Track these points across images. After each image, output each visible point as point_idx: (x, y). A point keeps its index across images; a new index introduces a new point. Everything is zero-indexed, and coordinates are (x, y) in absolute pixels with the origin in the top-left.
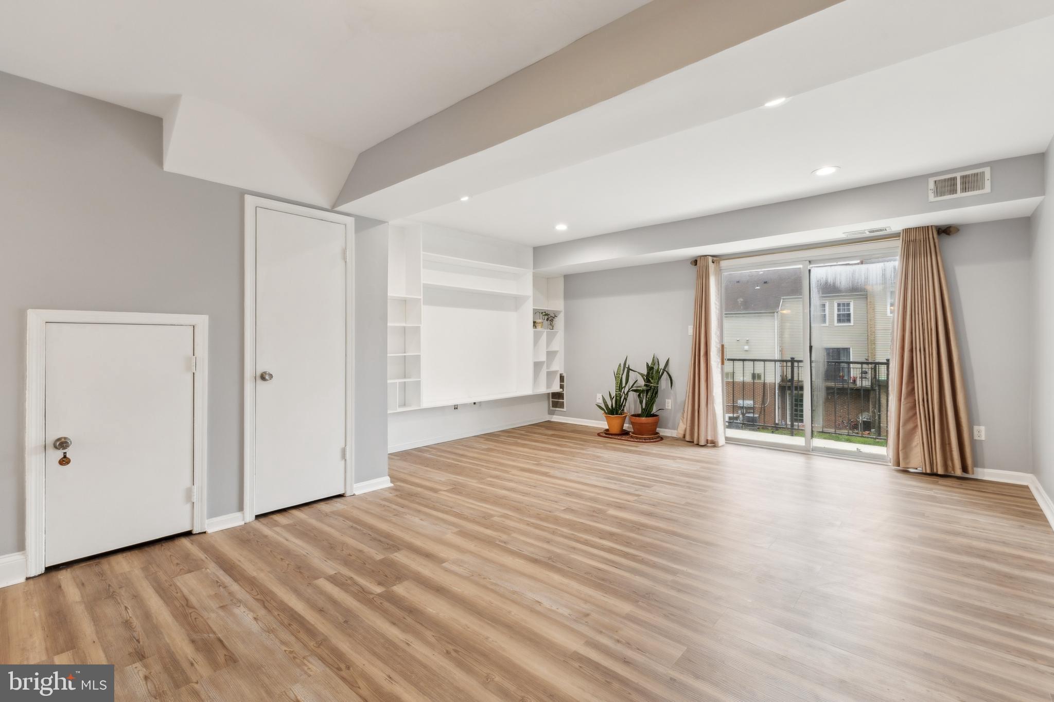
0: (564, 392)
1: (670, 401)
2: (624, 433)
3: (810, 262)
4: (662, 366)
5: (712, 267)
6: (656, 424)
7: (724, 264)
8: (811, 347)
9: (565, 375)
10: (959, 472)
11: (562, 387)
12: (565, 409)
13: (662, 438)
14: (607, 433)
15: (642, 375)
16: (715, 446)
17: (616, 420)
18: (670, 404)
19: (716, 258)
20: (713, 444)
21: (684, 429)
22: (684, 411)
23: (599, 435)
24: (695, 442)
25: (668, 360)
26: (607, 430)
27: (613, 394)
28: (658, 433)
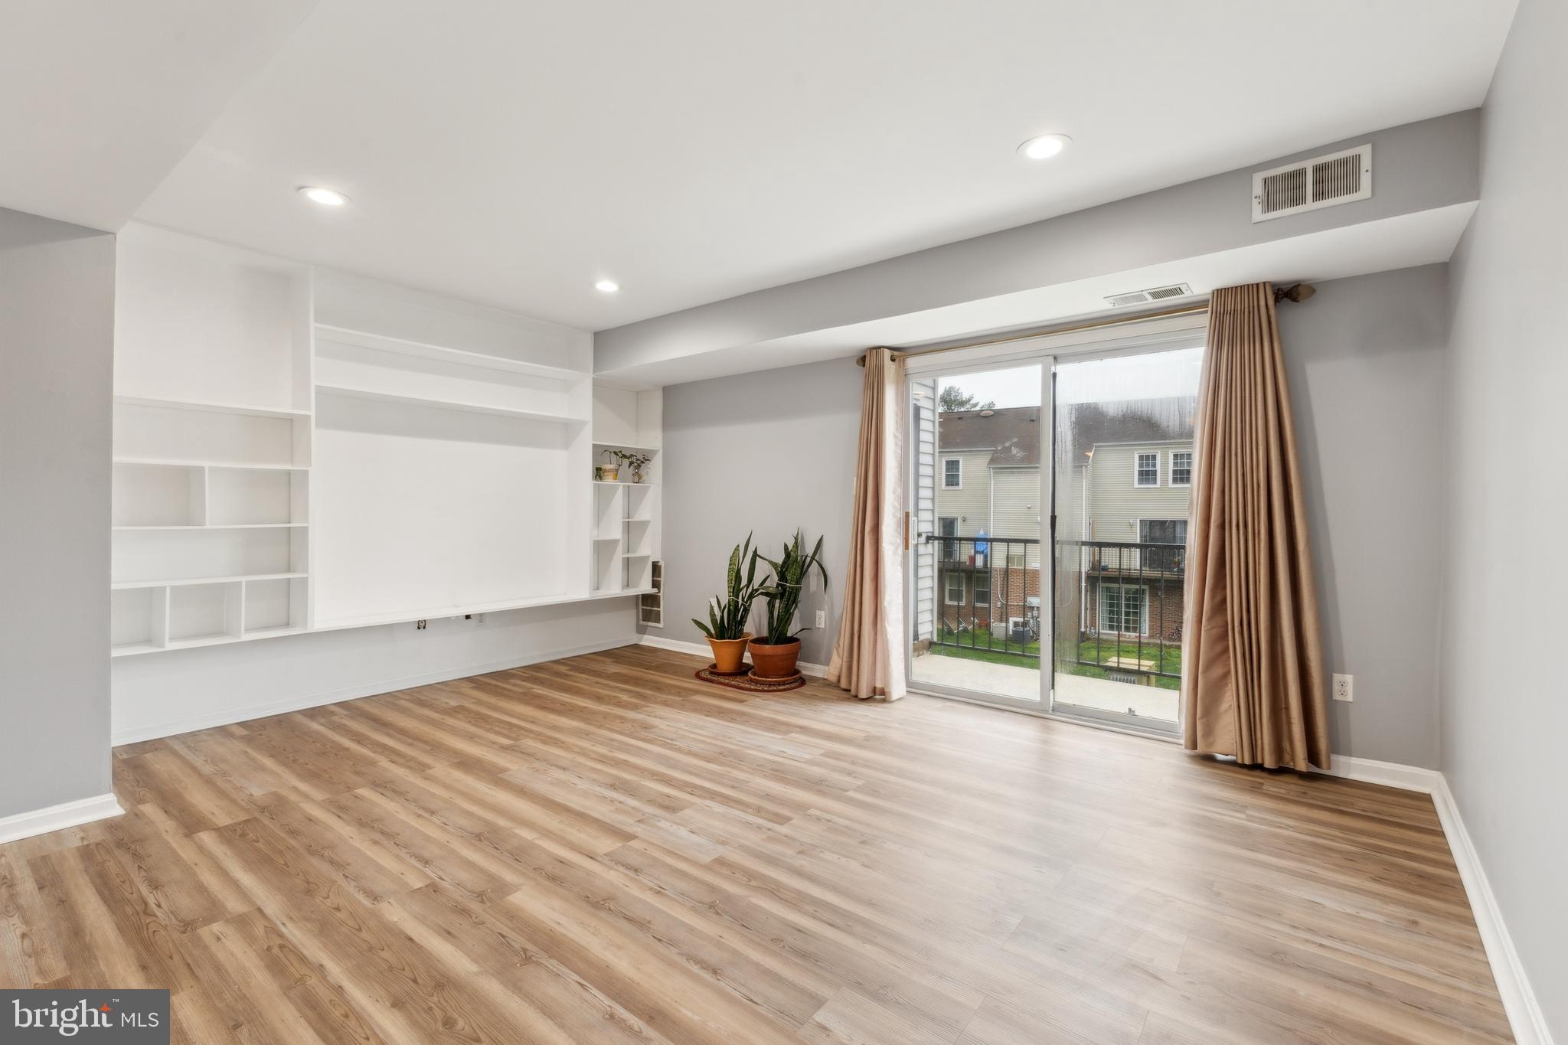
0: (661, 594)
1: (822, 613)
2: (741, 670)
3: (1055, 358)
4: (810, 551)
5: (890, 369)
6: (794, 657)
7: (912, 363)
8: (1053, 519)
9: (662, 563)
10: (1302, 765)
11: (656, 584)
12: (661, 625)
13: (802, 681)
14: (712, 674)
15: (774, 565)
16: (884, 701)
17: (729, 648)
18: (823, 620)
19: (899, 353)
20: (878, 696)
21: (838, 666)
22: (840, 632)
23: (698, 675)
24: (853, 692)
25: (821, 540)
26: (714, 666)
27: (724, 601)
28: (797, 672)
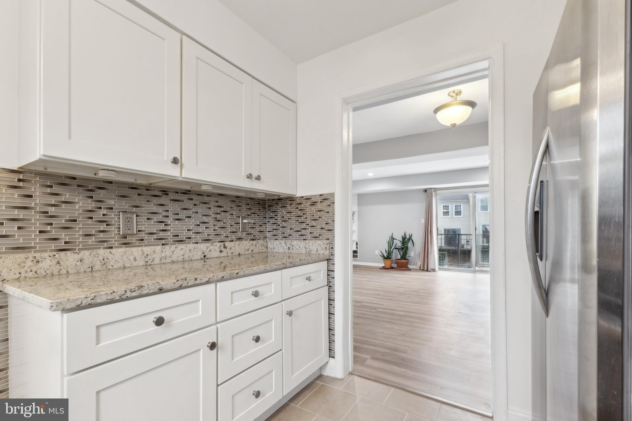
0: (358, 250)
1: (412, 253)
2: (392, 268)
3: (475, 193)
4: (408, 237)
5: (433, 193)
6: (407, 263)
7: (438, 192)
8: (476, 228)
9: (358, 242)
11: (357, 248)
12: (358, 258)
13: (410, 270)
14: (384, 268)
15: (400, 241)
16: (434, 271)
17: (388, 262)
18: (413, 254)
19: (436, 189)
20: (434, 270)
21: (420, 264)
22: (420, 256)
23: (380, 269)
24: (426, 270)
25: (412, 234)
26: (384, 267)
27: (387, 250)
28: (408, 267)
